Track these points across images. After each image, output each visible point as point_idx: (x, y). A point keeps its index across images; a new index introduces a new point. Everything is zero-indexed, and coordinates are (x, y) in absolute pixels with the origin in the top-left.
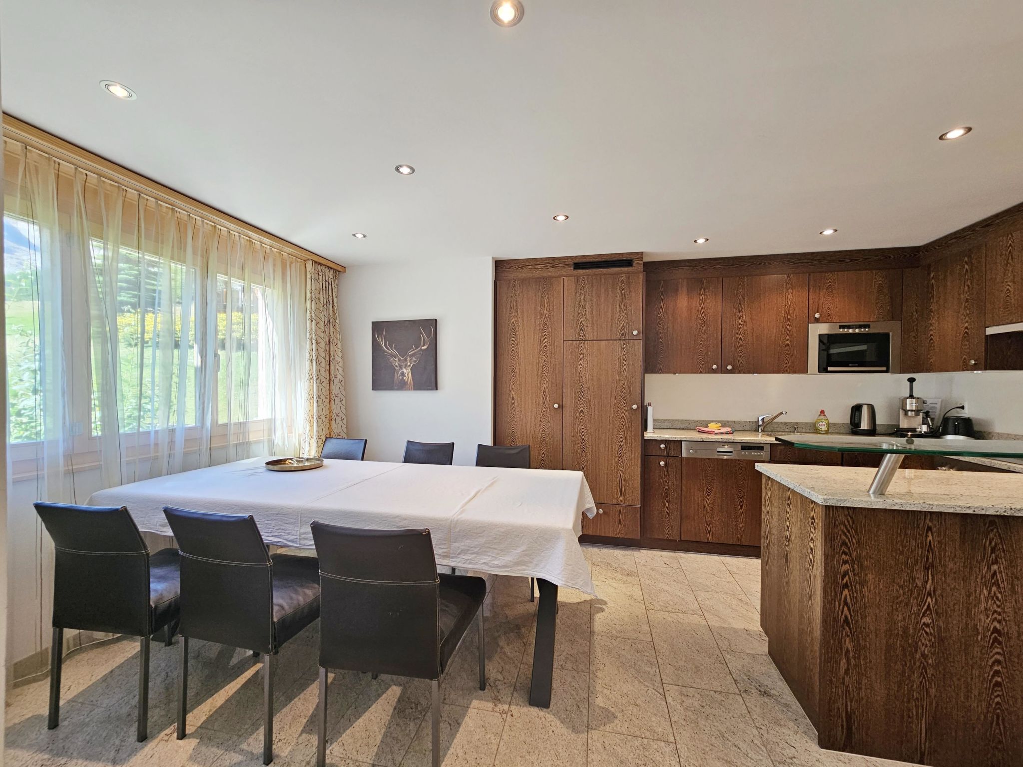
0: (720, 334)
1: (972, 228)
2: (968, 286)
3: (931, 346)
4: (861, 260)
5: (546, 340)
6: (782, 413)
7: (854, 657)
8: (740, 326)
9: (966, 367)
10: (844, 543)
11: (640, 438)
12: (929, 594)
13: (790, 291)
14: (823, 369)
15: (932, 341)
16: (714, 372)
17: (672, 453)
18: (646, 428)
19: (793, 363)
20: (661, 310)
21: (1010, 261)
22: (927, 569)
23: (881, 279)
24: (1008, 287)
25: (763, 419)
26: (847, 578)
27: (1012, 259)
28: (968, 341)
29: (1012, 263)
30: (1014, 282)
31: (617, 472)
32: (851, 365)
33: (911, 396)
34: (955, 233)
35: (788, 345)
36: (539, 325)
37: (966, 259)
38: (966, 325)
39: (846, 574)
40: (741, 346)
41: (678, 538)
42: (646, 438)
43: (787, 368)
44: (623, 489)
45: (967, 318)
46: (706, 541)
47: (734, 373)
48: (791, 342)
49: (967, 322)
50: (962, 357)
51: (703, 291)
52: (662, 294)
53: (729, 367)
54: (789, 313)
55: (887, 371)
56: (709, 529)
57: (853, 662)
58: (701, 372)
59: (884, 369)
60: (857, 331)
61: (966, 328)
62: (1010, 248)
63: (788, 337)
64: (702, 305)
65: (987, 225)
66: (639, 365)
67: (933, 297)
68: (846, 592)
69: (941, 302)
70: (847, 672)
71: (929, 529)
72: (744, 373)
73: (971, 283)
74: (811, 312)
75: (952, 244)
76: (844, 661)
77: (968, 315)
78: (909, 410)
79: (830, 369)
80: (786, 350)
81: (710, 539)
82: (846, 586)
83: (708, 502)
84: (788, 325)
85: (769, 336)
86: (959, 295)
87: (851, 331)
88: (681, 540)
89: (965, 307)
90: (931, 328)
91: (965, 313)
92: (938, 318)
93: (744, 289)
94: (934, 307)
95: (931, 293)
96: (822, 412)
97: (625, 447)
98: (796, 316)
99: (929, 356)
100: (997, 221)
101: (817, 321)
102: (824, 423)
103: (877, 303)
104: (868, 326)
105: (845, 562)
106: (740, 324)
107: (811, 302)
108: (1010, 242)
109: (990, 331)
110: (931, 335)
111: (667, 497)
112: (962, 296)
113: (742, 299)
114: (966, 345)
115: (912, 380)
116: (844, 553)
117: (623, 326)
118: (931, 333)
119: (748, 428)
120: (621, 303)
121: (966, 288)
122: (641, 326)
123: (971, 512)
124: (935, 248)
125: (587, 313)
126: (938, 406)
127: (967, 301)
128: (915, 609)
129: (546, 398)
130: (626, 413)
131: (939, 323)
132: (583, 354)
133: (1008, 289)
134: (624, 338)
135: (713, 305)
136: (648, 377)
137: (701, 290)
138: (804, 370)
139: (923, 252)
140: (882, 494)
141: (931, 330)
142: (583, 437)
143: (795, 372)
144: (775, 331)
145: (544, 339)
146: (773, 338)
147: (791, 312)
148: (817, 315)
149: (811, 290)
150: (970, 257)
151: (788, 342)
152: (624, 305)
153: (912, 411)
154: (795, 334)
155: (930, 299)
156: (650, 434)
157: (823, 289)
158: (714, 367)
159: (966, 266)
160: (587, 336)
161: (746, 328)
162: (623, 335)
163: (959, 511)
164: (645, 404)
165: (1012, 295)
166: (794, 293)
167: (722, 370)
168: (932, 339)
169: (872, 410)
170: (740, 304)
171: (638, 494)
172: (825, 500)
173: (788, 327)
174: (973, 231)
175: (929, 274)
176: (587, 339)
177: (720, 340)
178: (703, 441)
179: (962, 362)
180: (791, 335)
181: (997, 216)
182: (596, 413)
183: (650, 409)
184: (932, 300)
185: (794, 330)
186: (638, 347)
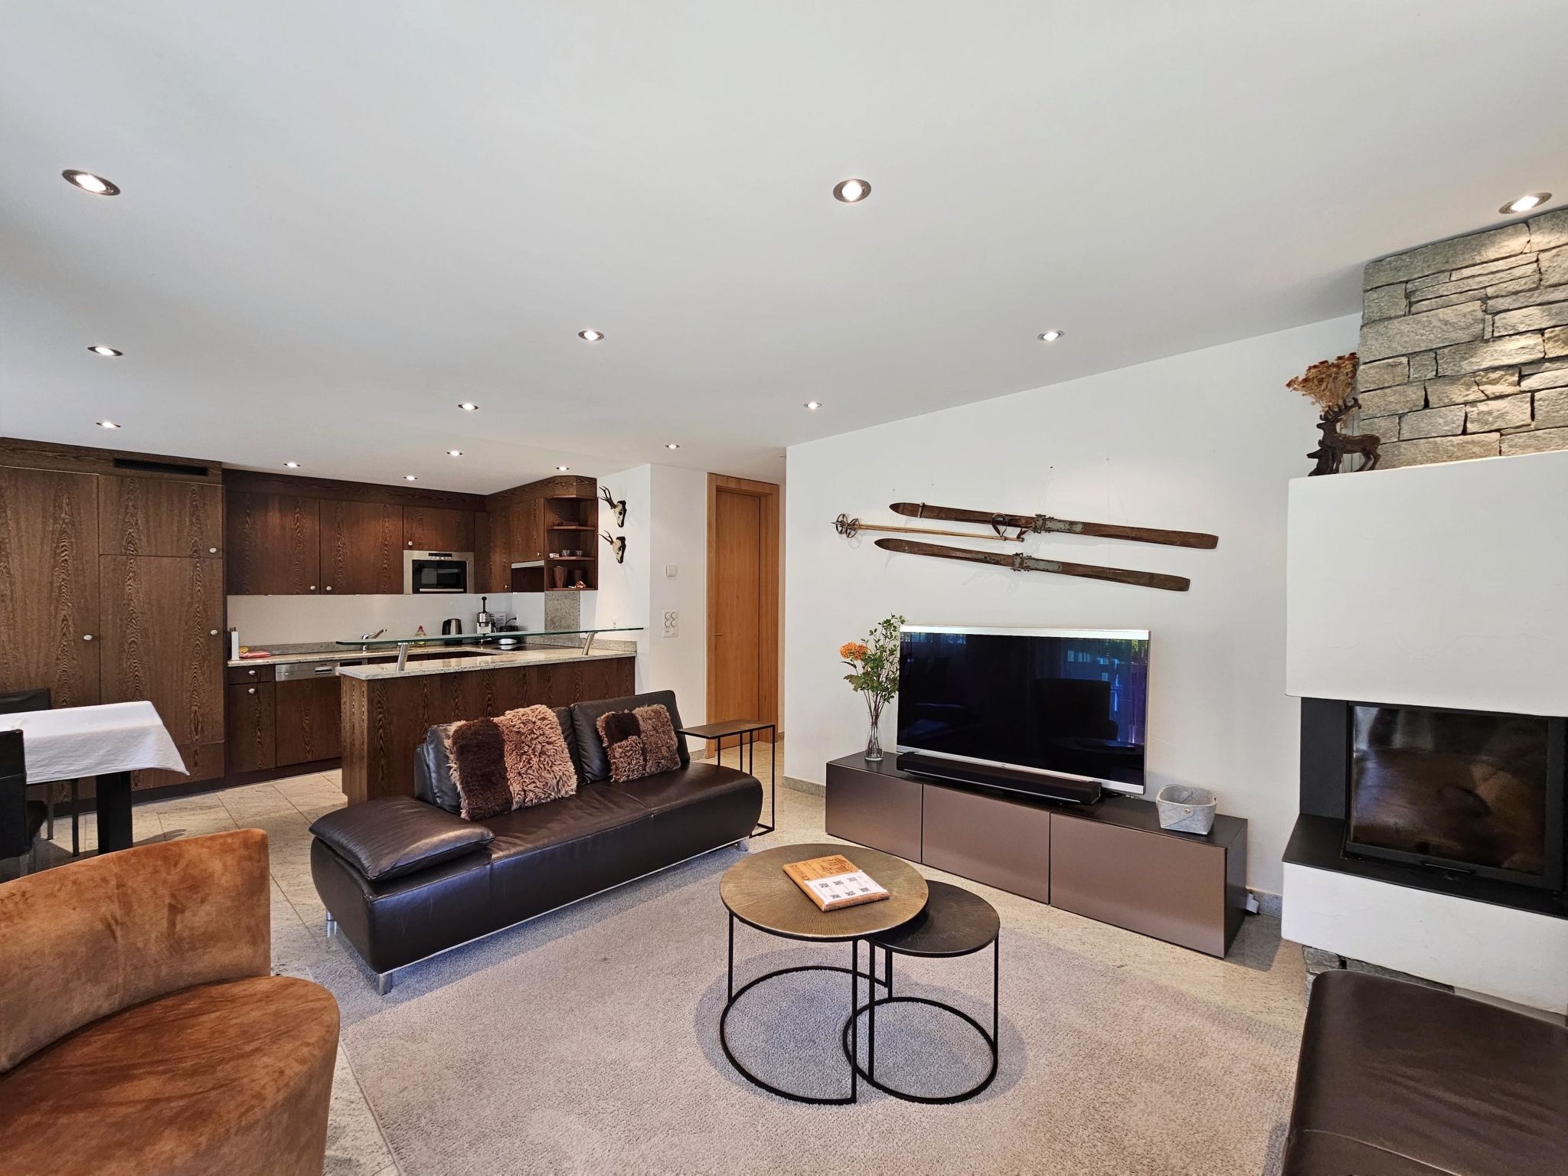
0: (318, 554)
3: (491, 573)
4: (445, 500)
5: (66, 553)
6: (382, 631)
7: (387, 769)
8: (340, 548)
10: (379, 702)
11: (221, 667)
12: (426, 721)
13: (387, 519)
14: (416, 591)
15: (491, 570)
16: (313, 593)
17: (264, 679)
18: (229, 657)
19: (391, 585)
20: (247, 525)
22: (424, 707)
23: (459, 517)
24: (518, 538)
25: (367, 638)
26: (381, 723)
28: (505, 573)
31: (190, 708)
32: (437, 587)
33: (484, 612)
35: (385, 568)
36: (53, 532)
38: (504, 560)
39: (381, 720)
40: (341, 567)
41: (273, 766)
42: (229, 666)
43: (385, 590)
44: (200, 727)
45: (504, 556)
46: (305, 761)
47: (334, 594)
48: (388, 565)
49: (504, 558)
50: (503, 583)
51: (298, 509)
52: (248, 508)
53: (329, 588)
54: (386, 539)
55: (465, 592)
56: (308, 748)
57: (386, 771)
58: (298, 594)
59: (462, 590)
60: (442, 558)
61: (504, 562)
63: (385, 561)
64: (298, 524)
66: (219, 585)
67: (491, 536)
68: (381, 731)
70: (382, 779)
71: (425, 685)
72: (345, 594)
74: (405, 540)
75: (500, 500)
76: (381, 772)
79: (421, 590)
80: (384, 573)
81: (310, 758)
82: (381, 727)
83: (307, 722)
84: (385, 550)
85: (367, 560)
87: (437, 558)
88: (276, 767)
91: (504, 552)
92: (494, 552)
93: (342, 513)
94: (492, 544)
95: (490, 533)
96: (421, 628)
97: (201, 678)
98: (392, 542)
99: (490, 581)
101: (410, 548)
103: (457, 537)
104: (450, 555)
105: (380, 713)
106: (339, 546)
107: (405, 531)
108: (518, 509)
109: (514, 566)
111: (258, 725)
113: (340, 523)
115: (484, 599)
116: (380, 708)
117: (196, 541)
120: (192, 515)
122: (220, 543)
123: (443, 672)
125: (139, 522)
126: (504, 618)
128: (419, 731)
129: (68, 628)
130: (202, 640)
131: (494, 557)
132: (134, 572)
133: (518, 540)
134: (197, 553)
135: (310, 525)
136: (232, 599)
137: (295, 509)
138: (400, 591)
139: (487, 500)
140: (403, 670)
142: (137, 673)
143: (393, 593)
144: (374, 555)
145: (63, 552)
146: (372, 561)
147: (388, 539)
148: (410, 543)
149: (405, 521)
151: (385, 566)
152: (197, 519)
153: (483, 623)
154: (392, 559)
156: (235, 661)
157: (414, 521)
158: (313, 588)
160: (140, 550)
161: (345, 550)
162: (195, 551)
163: (438, 672)
164: (229, 630)
165: (520, 544)
166: (390, 522)
167: (321, 591)
168: (491, 568)
169: (458, 622)
170: (339, 526)
171: (221, 729)
172: (366, 677)
173: (385, 552)
175: (490, 519)
176: (140, 554)
177: (318, 560)
178: (300, 662)
179: (502, 586)
180: (388, 560)
182: (157, 642)
183: (235, 636)
184: (491, 539)
185: (391, 555)
186: (218, 566)
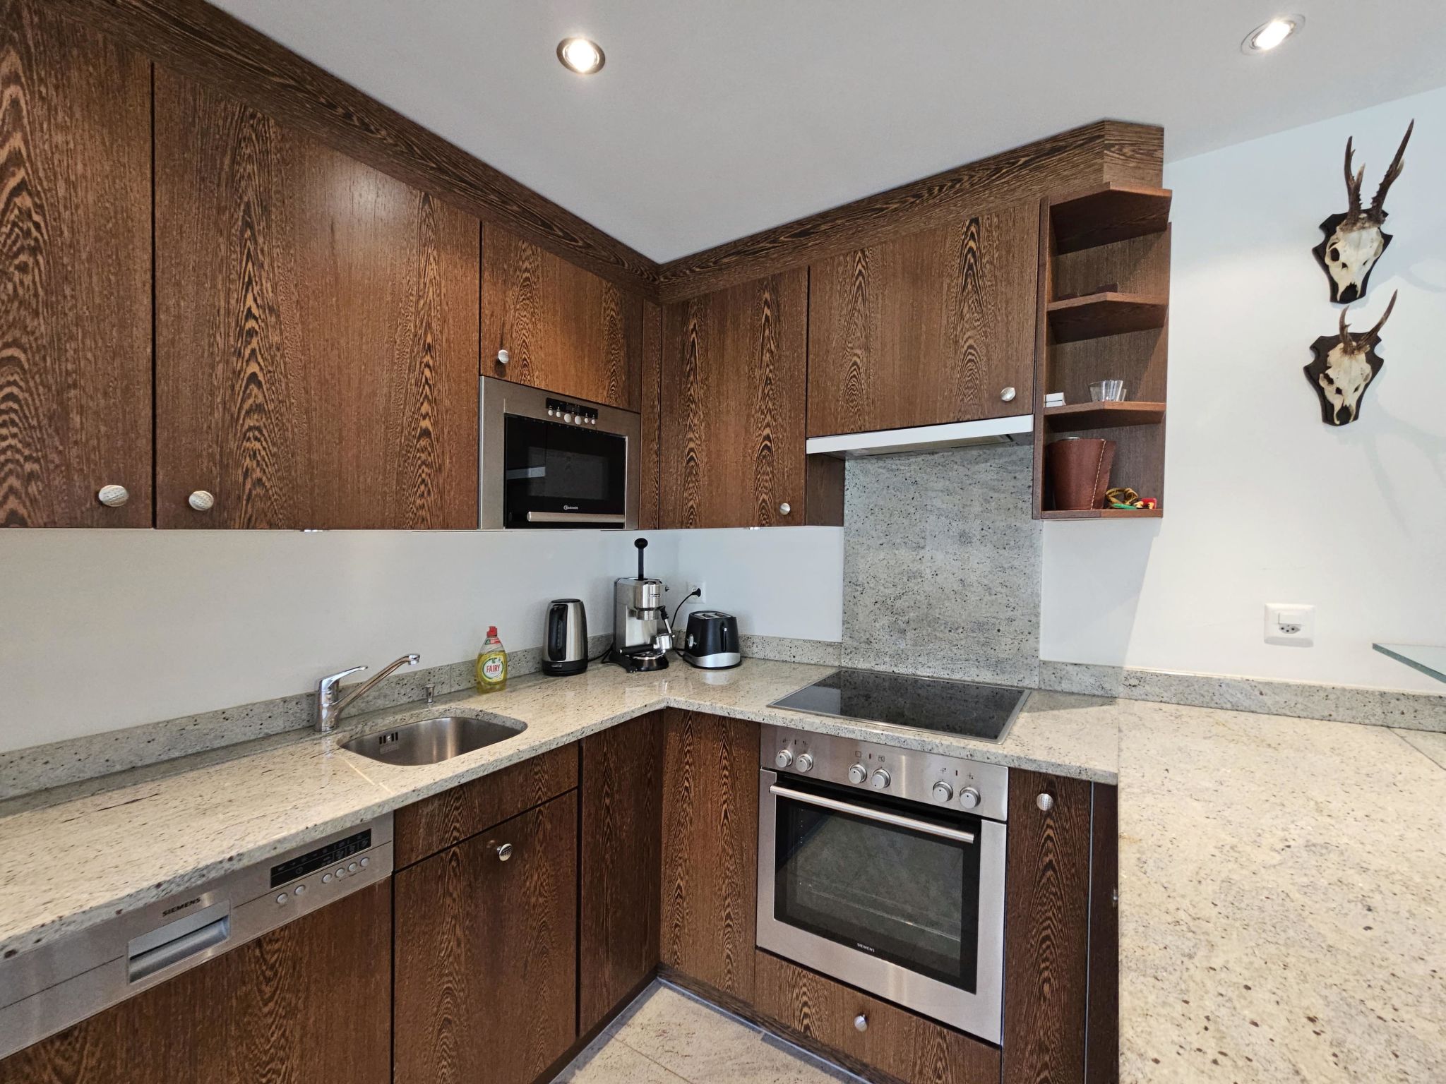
0: (141, 331)
1: (771, 235)
2: (772, 352)
3: (691, 473)
4: (580, 243)
6: (404, 660)
8: (251, 324)
9: (768, 517)
13: (434, 253)
14: (515, 519)
15: (692, 463)
16: (112, 517)
19: (441, 494)
21: (859, 305)
23: (613, 305)
24: (855, 358)
25: (335, 686)
27: (864, 301)
28: (770, 464)
29: (862, 308)
30: (867, 349)
32: (566, 507)
34: (735, 243)
35: (426, 433)
37: (767, 295)
38: (767, 431)
40: (258, 408)
43: (423, 513)
45: (768, 417)
47: (224, 525)
48: (435, 424)
49: (768, 425)
50: (757, 499)
53: (199, 503)
54: (429, 325)
59: (620, 519)
60: (577, 420)
61: (767, 438)
62: (861, 278)
63: (425, 408)
65: (805, 233)
67: (693, 370)
69: (713, 379)
72: (272, 526)
73: (777, 347)
75: (729, 266)
77: (770, 411)
78: (646, 609)
79: (532, 516)
80: (423, 450)
84: (427, 365)
85: (366, 391)
86: (752, 370)
87: (567, 418)
89: (765, 395)
90: (691, 435)
91: (764, 407)
92: (706, 415)
93: (264, 166)
94: (696, 391)
95: (689, 362)
96: (493, 632)
98: (447, 340)
99: (686, 495)
100: (823, 227)
101: (501, 372)
102: (497, 663)
103: (608, 362)
104: (592, 413)
106: (249, 314)
107: (485, 313)
108: (860, 267)
109: (816, 446)
110: (692, 450)
112: (757, 373)
113: (256, 210)
114: (766, 473)
115: (641, 544)
118: (692, 445)
119: (278, 725)
121: (767, 357)
124: (693, 271)
127: (768, 381)
131: (708, 426)
133: (855, 363)
138: (468, 518)
139: (666, 278)
141: (691, 440)
143: (445, 526)
144: (386, 376)
146: (381, 401)
147: (434, 325)
148: (503, 357)
149: (486, 275)
150: (775, 291)
151: (426, 424)
153: (649, 609)
154: (447, 403)
155: (689, 376)
157: (513, 284)
158: (112, 493)
159: (767, 311)
161: (276, 339)
165: (863, 375)
166: (443, 265)
167: (158, 511)
168: (692, 458)
169: (582, 612)
170: (248, 225)
173: (427, 372)
174: (773, 242)
175: (685, 322)
177: (145, 363)
179: (757, 508)
180: (434, 402)
181: (824, 216)
184: (692, 378)
185: (444, 386)
